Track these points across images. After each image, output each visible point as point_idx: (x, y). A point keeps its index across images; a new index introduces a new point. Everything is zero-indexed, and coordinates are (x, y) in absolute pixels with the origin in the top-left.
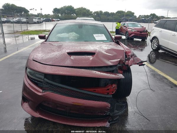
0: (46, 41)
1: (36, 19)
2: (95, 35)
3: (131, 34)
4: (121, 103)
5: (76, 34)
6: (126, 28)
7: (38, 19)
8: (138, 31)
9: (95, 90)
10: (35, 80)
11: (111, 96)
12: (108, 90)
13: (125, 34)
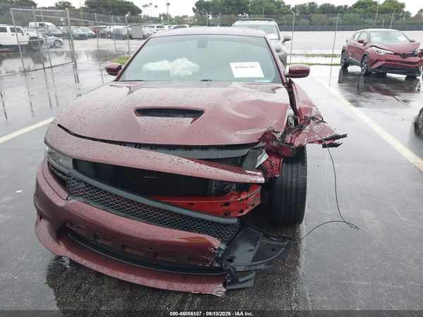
0: (117, 80)
1: (153, 27)
2: (233, 65)
3: (377, 61)
4: (276, 239)
5: (190, 63)
6: (365, 44)
7: (157, 27)
8: (395, 54)
9: (193, 204)
10: (58, 171)
11: (235, 221)
12: (227, 204)
13: (359, 62)
